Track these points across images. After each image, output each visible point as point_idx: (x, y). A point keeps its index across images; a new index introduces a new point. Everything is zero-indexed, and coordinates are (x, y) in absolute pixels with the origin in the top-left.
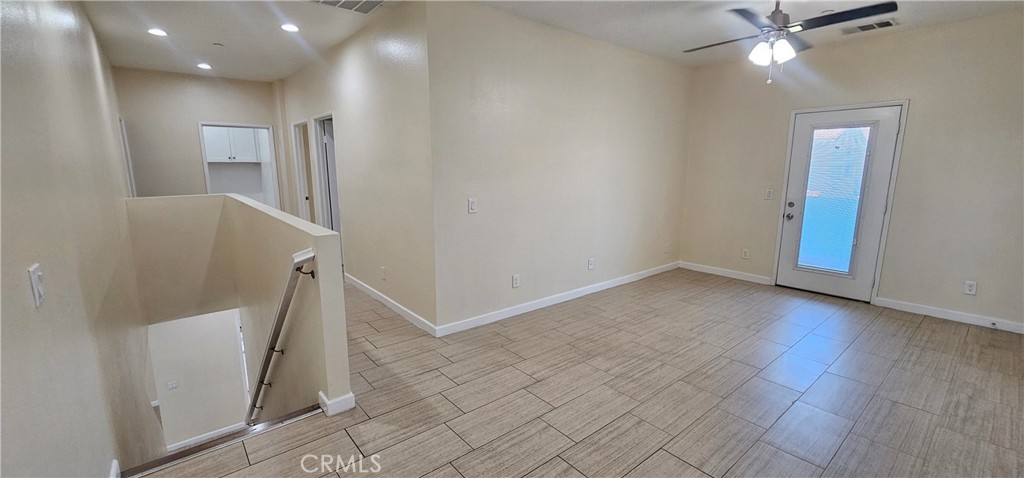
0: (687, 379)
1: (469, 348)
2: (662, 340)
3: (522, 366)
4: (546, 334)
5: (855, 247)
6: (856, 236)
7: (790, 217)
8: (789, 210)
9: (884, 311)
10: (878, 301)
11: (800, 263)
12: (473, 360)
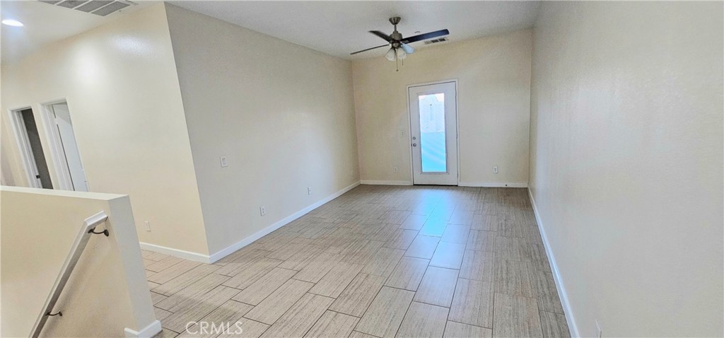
0: (385, 246)
1: (239, 265)
2: (365, 228)
3: (284, 265)
4: (292, 241)
5: (447, 156)
6: (447, 152)
7: (415, 145)
8: (414, 142)
9: (465, 189)
10: (460, 184)
11: (423, 171)
12: (246, 271)
